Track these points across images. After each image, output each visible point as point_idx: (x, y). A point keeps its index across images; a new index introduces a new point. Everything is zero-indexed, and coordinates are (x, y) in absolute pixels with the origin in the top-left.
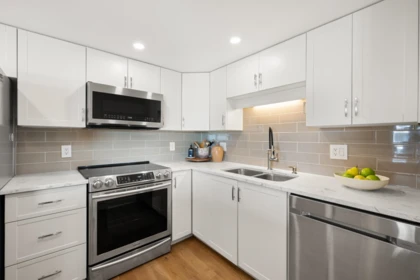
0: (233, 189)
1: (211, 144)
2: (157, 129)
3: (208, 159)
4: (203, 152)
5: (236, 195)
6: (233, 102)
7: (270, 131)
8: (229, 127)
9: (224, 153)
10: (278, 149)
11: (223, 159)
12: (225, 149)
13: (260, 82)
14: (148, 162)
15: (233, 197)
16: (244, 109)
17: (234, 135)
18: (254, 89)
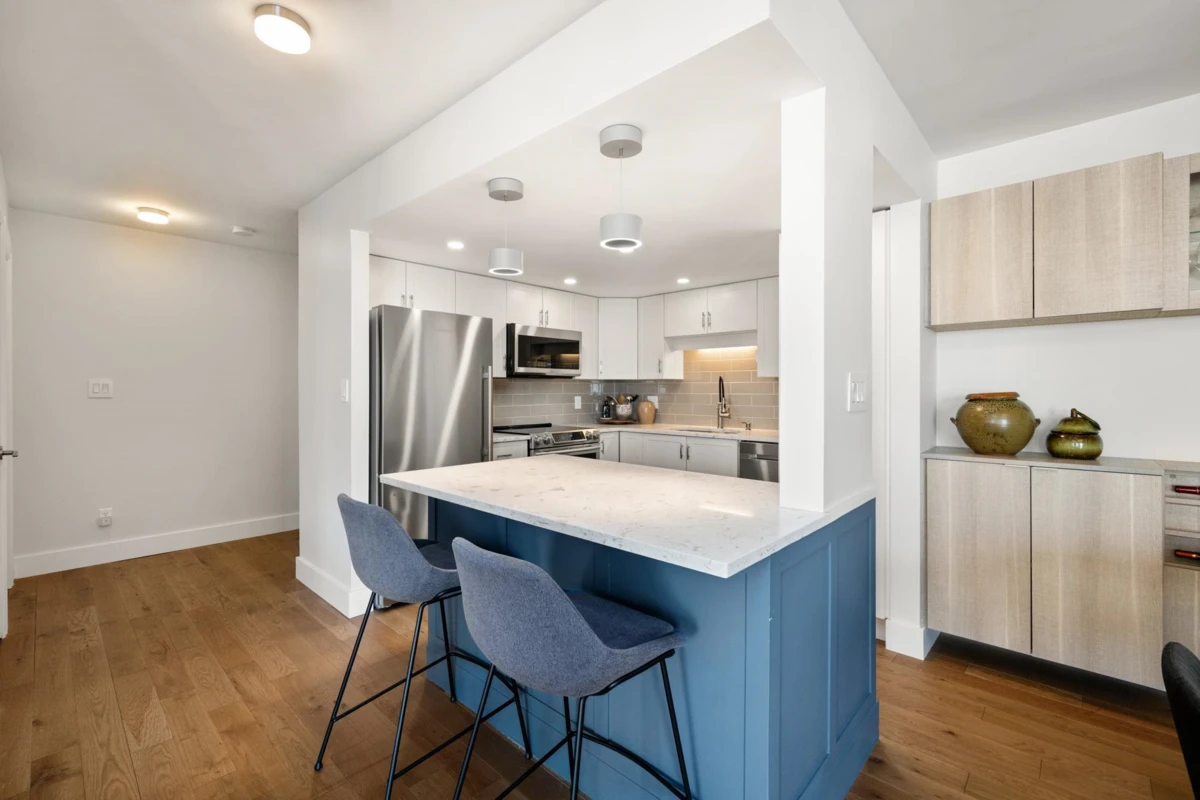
0: (682, 446)
1: (635, 398)
2: (570, 377)
3: (633, 419)
4: (624, 410)
5: (684, 453)
6: (673, 342)
7: (721, 380)
8: (667, 375)
9: (656, 410)
10: (730, 403)
11: (654, 422)
12: (657, 406)
13: (709, 324)
14: (549, 425)
15: (681, 456)
16: (685, 352)
17: (672, 385)
18: (702, 331)
